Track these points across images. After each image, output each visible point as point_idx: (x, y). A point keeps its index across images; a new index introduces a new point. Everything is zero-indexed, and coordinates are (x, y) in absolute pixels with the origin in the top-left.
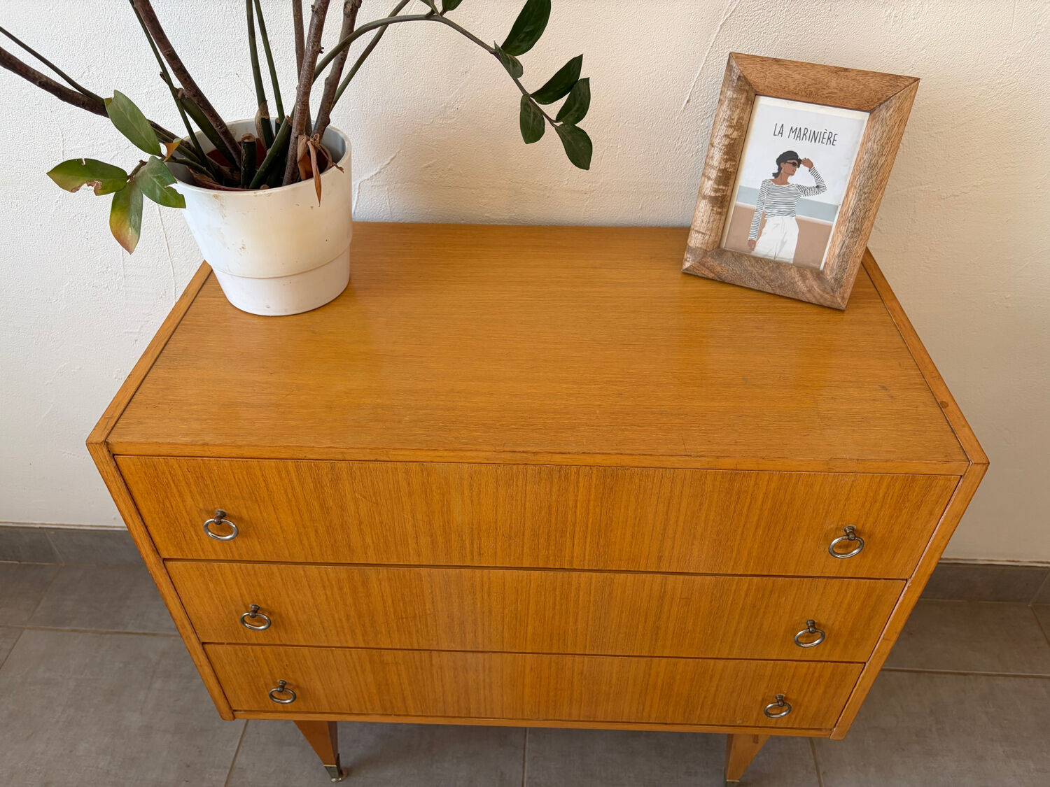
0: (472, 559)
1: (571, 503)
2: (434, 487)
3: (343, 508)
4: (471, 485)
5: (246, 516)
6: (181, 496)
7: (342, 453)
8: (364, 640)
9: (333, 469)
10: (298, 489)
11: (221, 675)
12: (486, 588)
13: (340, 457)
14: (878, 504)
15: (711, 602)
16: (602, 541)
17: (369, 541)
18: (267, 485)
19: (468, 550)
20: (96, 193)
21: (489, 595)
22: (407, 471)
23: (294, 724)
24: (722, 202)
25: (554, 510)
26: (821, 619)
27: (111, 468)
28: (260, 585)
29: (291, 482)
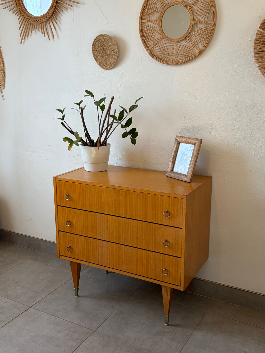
0: (105, 212)
1: (120, 198)
2: (100, 192)
3: (86, 195)
4: (105, 192)
5: (71, 196)
6: (63, 190)
7: (87, 183)
8: (86, 234)
9: (85, 186)
10: (80, 190)
11: (60, 242)
12: (107, 220)
13: (86, 184)
14: (171, 205)
15: (146, 230)
16: (126, 209)
17: (89, 204)
18: (76, 189)
19: (104, 209)
20: (68, 142)
21: (107, 223)
22: (96, 188)
23: (69, 261)
25: (118, 200)
26: (168, 240)
27: (55, 183)
28: (71, 214)
29: (79, 188)
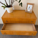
24: (27, 9)
